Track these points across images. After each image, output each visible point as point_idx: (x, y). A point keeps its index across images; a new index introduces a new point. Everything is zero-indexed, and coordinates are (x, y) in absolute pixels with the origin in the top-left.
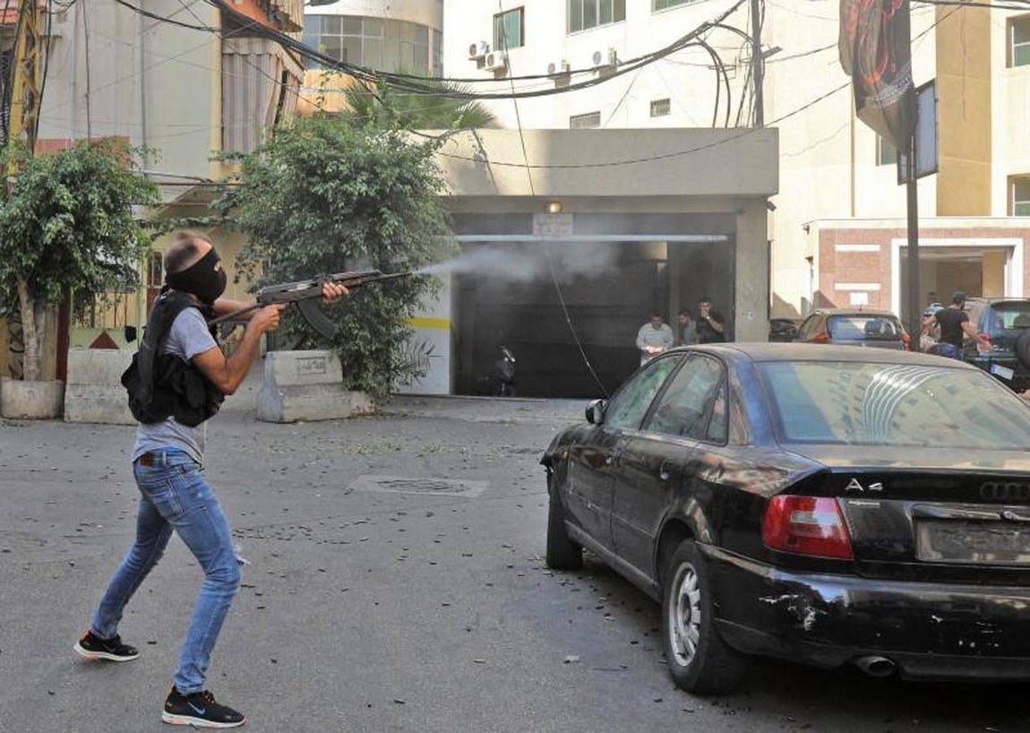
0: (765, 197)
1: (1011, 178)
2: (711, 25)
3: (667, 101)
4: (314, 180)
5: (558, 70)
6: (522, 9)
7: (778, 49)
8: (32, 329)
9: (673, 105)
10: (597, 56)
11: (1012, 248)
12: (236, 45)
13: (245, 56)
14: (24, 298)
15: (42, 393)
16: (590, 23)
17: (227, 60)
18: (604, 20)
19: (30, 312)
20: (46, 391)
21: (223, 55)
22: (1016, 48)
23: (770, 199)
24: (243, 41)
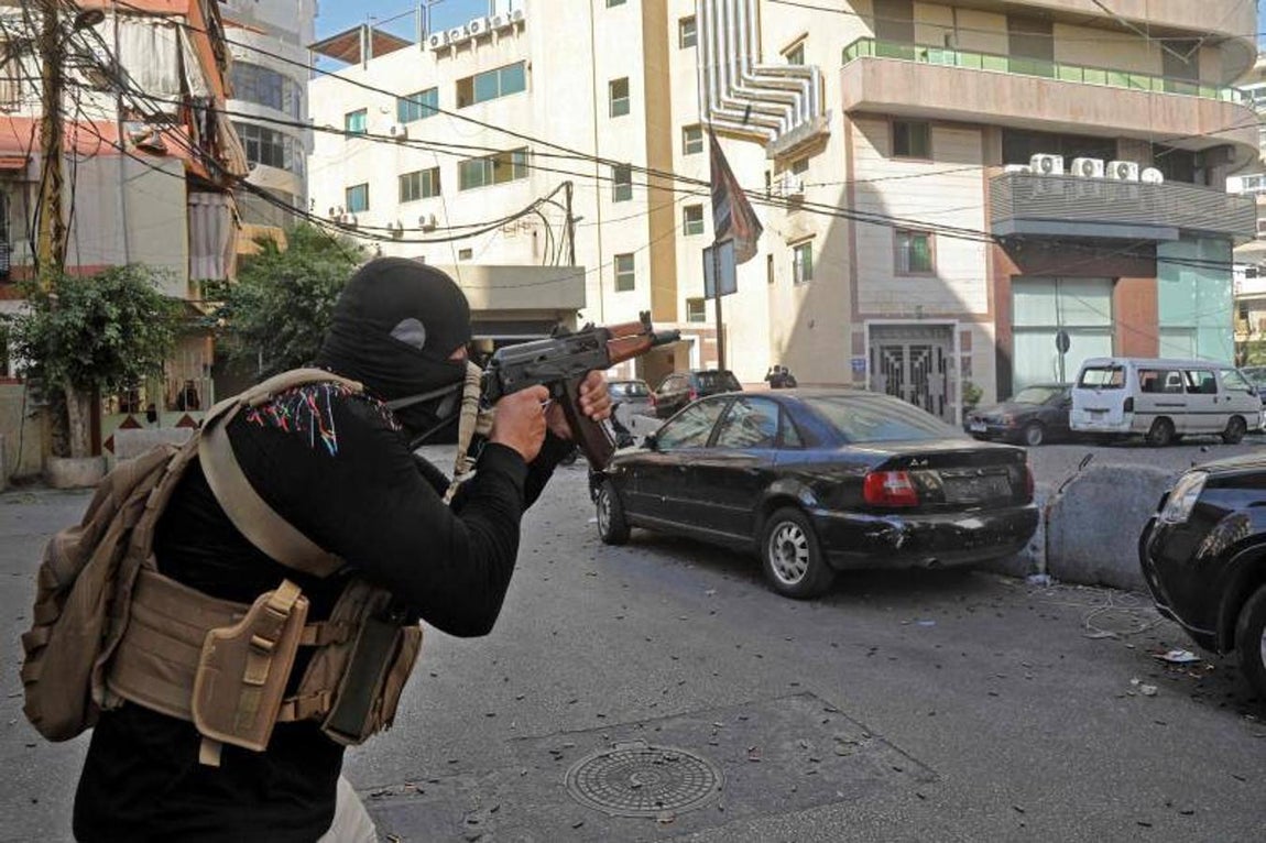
0: (576, 310)
1: (689, 301)
2: (544, 201)
3: (470, 250)
4: (302, 298)
5: (395, 227)
6: (367, 185)
7: (581, 218)
8: (77, 416)
9: (474, 252)
10: (422, 220)
11: (693, 341)
12: (199, 199)
13: (207, 206)
14: (70, 392)
15: (92, 467)
16: (416, 196)
17: (191, 208)
18: (426, 195)
19: (75, 402)
20: (95, 465)
21: (189, 204)
22: (689, 226)
23: (580, 312)
24: (205, 196)
